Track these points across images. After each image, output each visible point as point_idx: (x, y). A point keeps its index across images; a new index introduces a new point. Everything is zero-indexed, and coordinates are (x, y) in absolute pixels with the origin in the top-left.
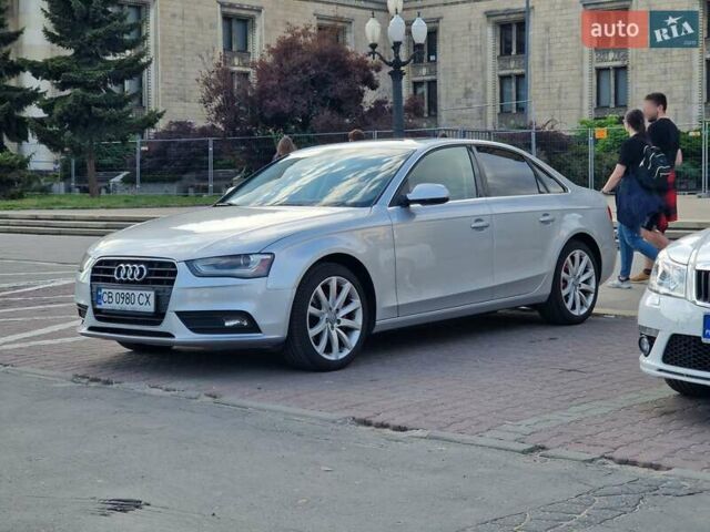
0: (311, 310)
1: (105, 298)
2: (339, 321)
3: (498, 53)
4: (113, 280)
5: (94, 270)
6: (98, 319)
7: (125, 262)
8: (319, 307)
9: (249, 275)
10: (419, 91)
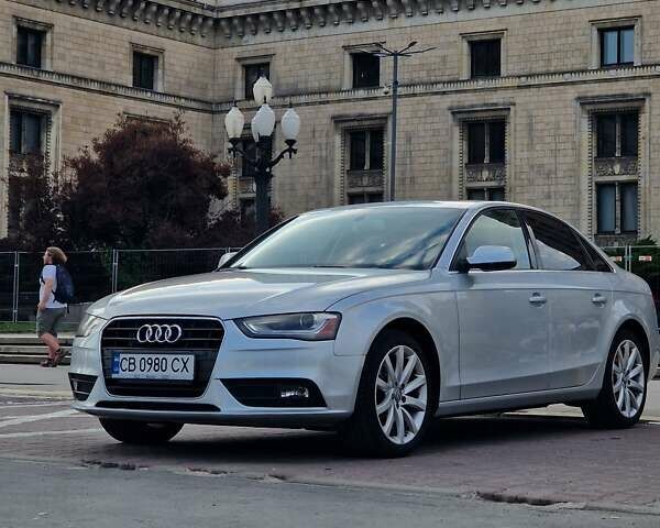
0: (379, 382)
1: (125, 365)
2: (404, 400)
3: (347, 167)
4: (136, 344)
5: (106, 332)
6: (112, 391)
7: (151, 322)
8: (386, 380)
9: (313, 337)
10: (248, 211)
